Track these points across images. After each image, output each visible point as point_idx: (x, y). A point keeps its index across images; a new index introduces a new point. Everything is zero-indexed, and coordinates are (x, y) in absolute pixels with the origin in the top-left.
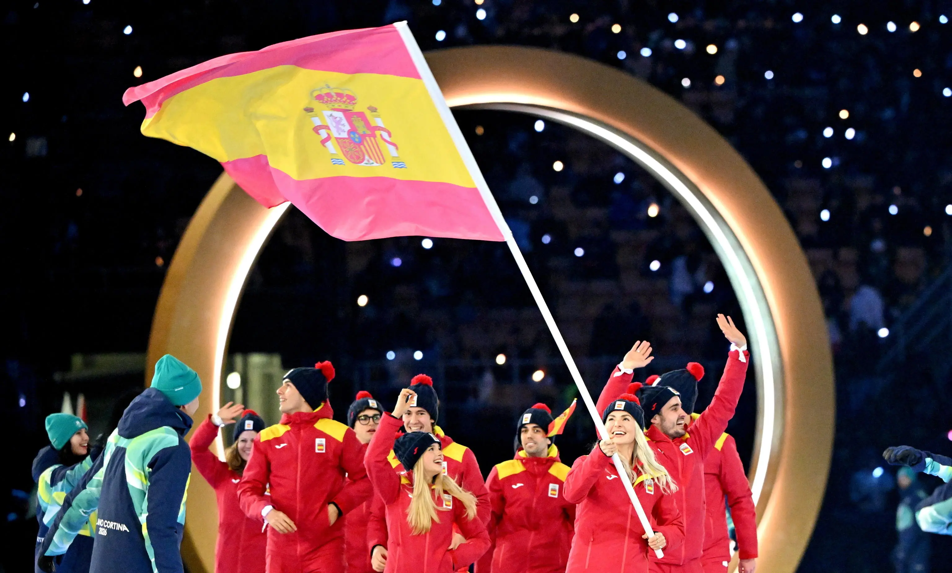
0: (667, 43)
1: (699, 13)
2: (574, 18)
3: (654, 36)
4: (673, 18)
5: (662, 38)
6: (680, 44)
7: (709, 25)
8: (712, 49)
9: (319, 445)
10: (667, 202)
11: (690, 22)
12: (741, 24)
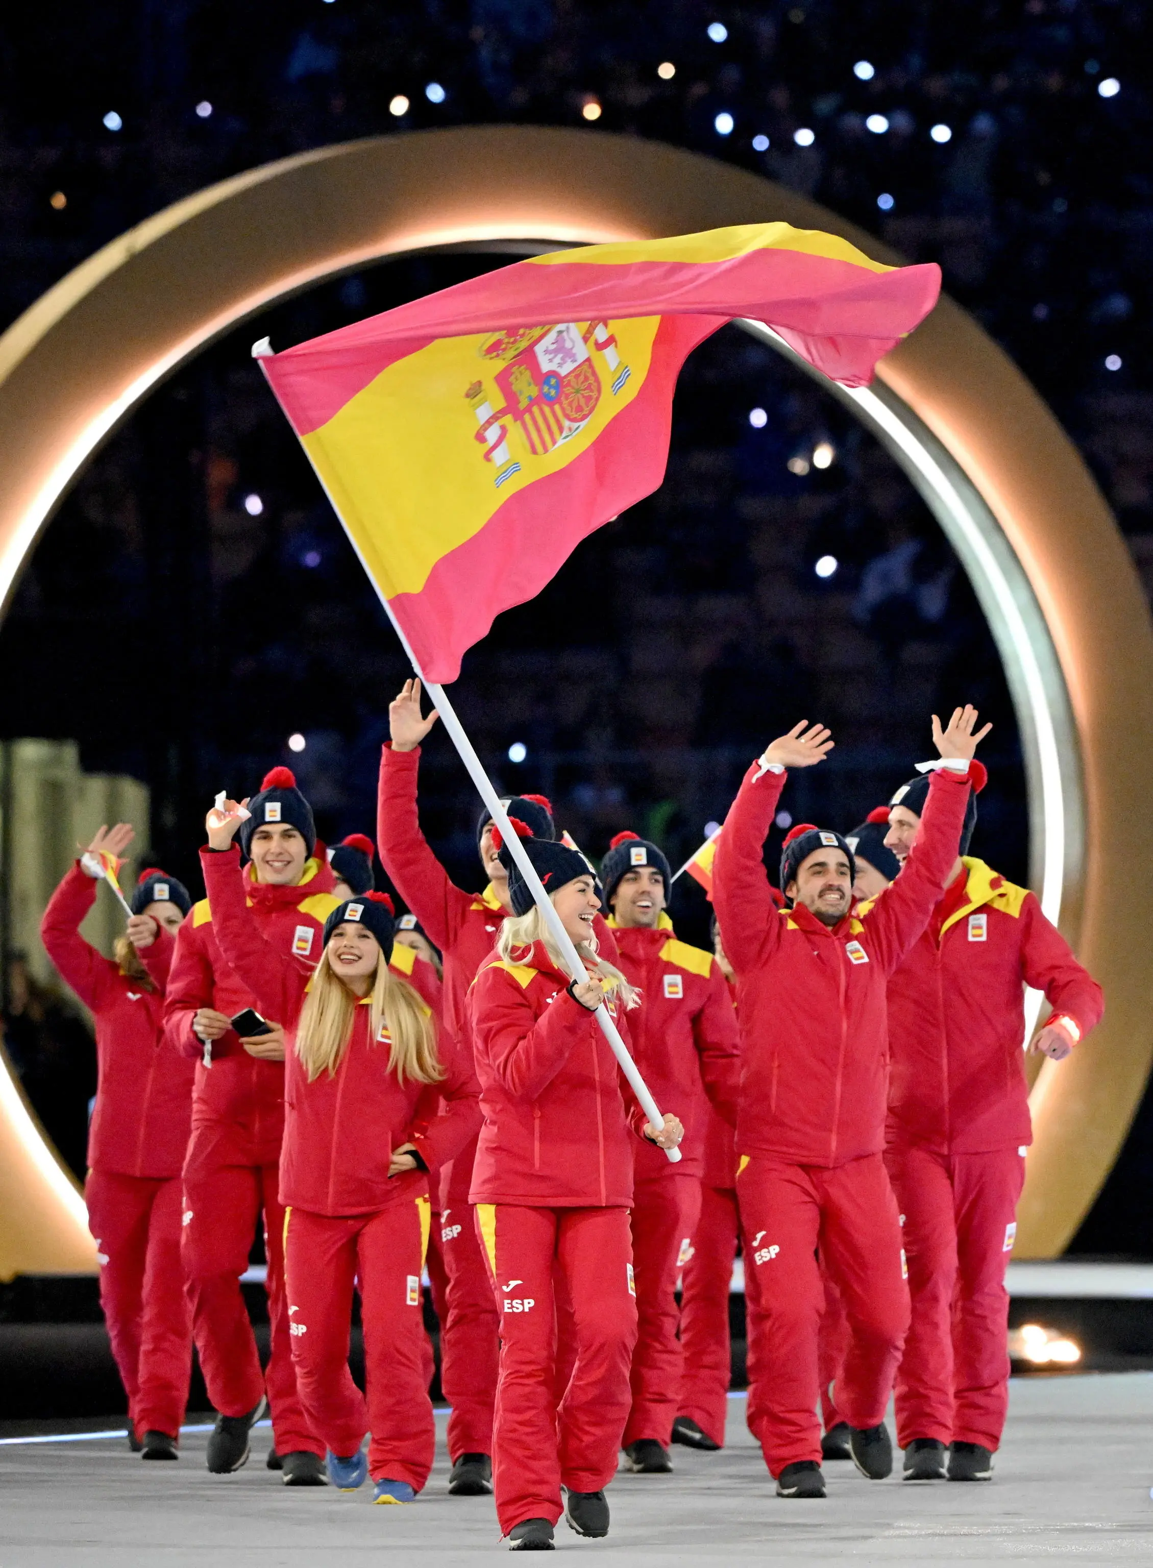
0: (850, 121)
1: (915, 61)
2: (667, 71)
3: (825, 105)
4: (864, 71)
5: (841, 111)
6: (877, 124)
7: (936, 86)
8: (941, 134)
9: (300, 940)
10: (853, 439)
11: (900, 79)
12: (1001, 83)
